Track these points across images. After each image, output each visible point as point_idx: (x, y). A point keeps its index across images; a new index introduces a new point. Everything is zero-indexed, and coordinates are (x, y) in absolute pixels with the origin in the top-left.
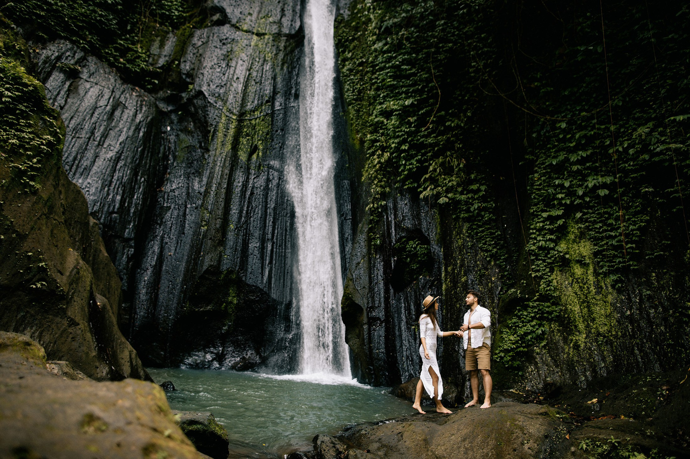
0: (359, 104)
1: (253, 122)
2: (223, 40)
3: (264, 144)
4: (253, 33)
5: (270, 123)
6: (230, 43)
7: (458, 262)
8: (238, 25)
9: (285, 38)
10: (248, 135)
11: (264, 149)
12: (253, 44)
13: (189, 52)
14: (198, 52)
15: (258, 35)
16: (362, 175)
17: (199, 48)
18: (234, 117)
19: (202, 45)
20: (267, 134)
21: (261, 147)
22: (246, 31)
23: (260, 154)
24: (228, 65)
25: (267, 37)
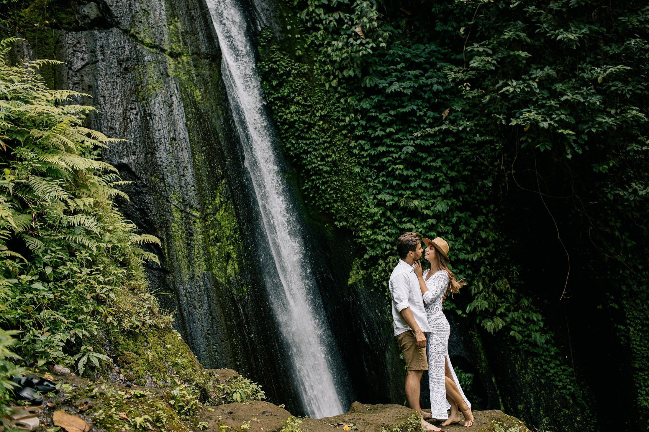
0: (336, 181)
1: (218, 217)
2: (123, 61)
3: (236, 249)
4: (163, 51)
5: (234, 214)
6: (134, 69)
7: (532, 400)
8: (132, 31)
9: (207, 61)
10: (217, 240)
11: (237, 257)
12: (171, 72)
13: (65, 79)
14: (82, 81)
15: (171, 55)
16: (348, 277)
17: (83, 73)
18: (198, 214)
19: (84, 66)
20: (236, 232)
21: (234, 255)
22: (152, 46)
23: (236, 266)
24: (145, 111)
25: (184, 58)
